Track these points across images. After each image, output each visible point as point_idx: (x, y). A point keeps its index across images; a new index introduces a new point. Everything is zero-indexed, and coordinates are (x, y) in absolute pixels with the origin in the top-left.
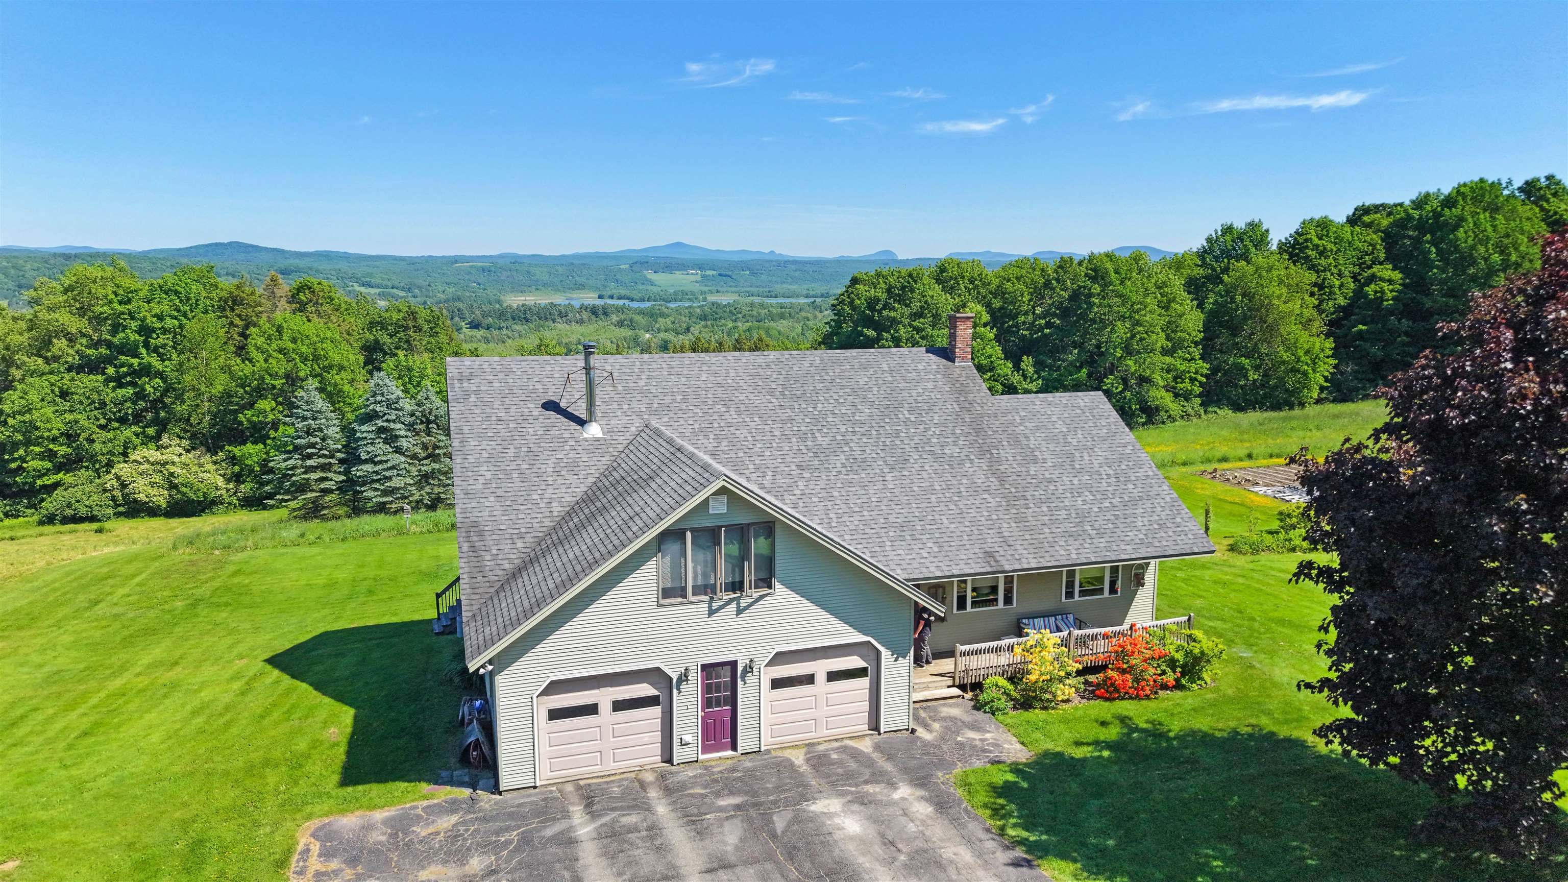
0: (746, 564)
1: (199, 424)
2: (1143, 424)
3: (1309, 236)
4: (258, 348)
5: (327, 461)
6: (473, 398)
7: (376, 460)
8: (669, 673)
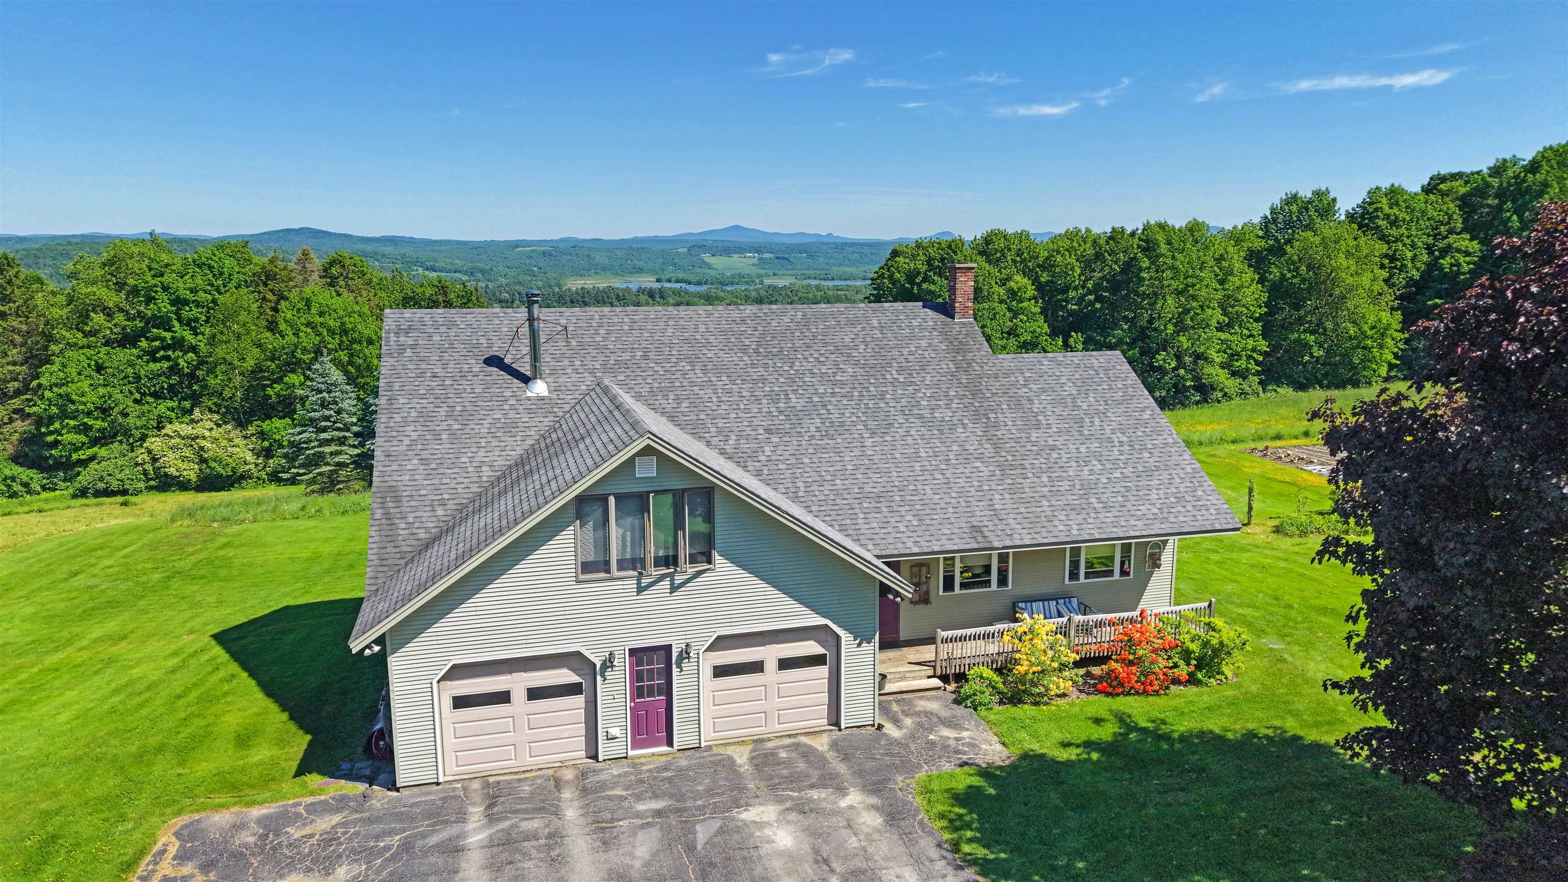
0: (680, 533)
1: (231, 398)
2: (1197, 403)
3: (1379, 205)
4: (286, 321)
5: (342, 434)
6: (409, 353)
8: (592, 657)
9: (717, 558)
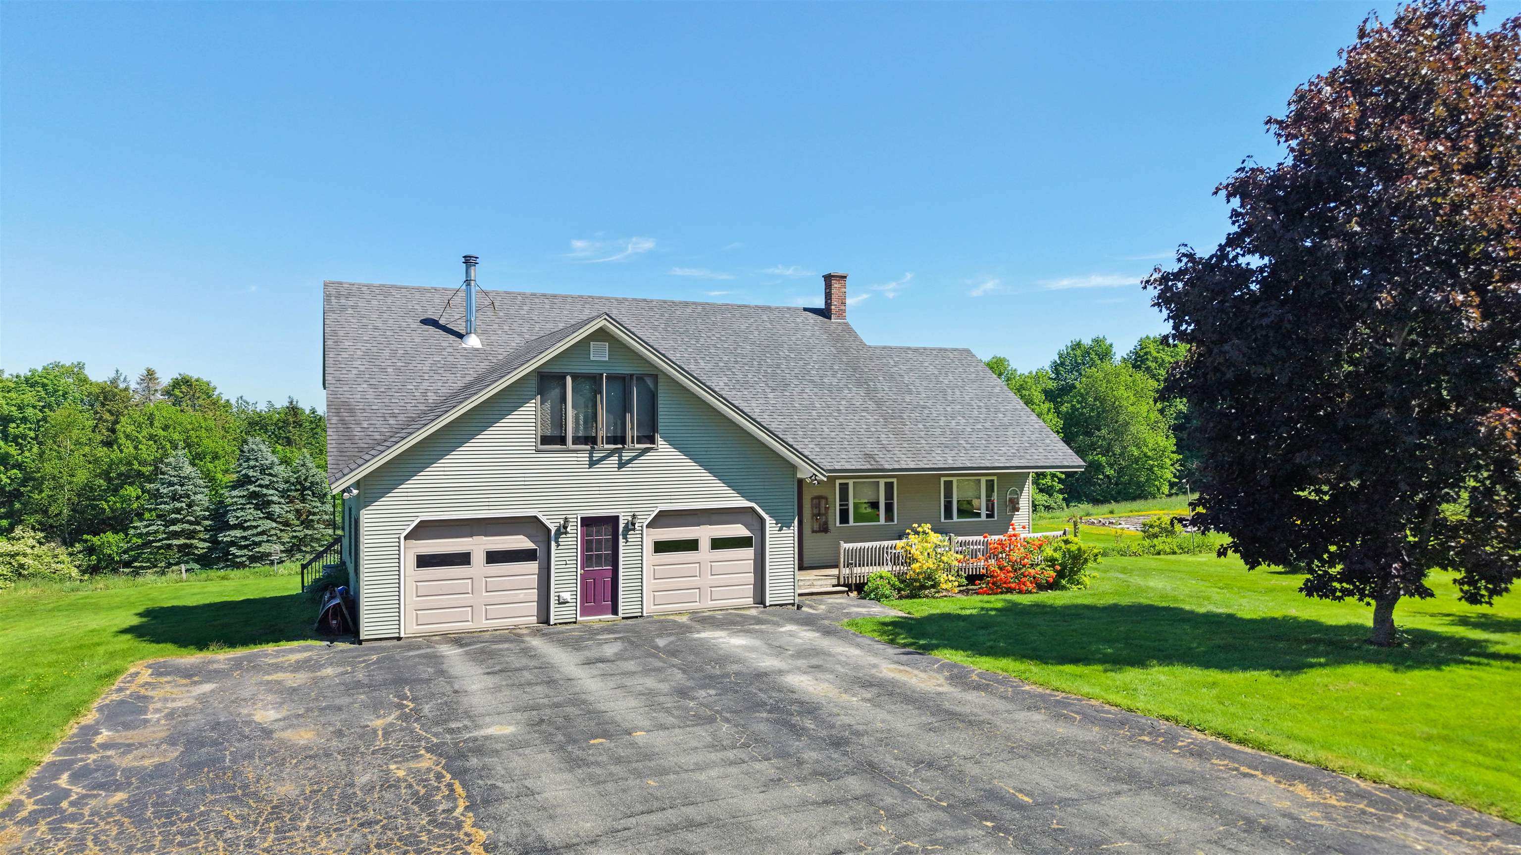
0: (628, 416)
1: (56, 515)
4: (127, 437)
6: (350, 311)
7: (245, 525)
8: (547, 523)
9: (660, 441)
